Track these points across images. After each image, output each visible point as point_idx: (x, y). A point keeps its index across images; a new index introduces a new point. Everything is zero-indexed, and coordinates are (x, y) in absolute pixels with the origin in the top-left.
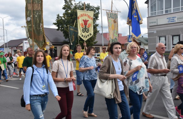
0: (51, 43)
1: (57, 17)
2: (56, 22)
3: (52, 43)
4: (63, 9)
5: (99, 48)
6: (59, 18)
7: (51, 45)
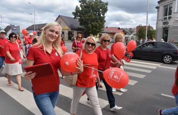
0: (69, 28)
1: (76, 8)
2: (75, 12)
3: (71, 28)
4: (79, 2)
5: (102, 34)
6: (77, 9)
7: (69, 30)
